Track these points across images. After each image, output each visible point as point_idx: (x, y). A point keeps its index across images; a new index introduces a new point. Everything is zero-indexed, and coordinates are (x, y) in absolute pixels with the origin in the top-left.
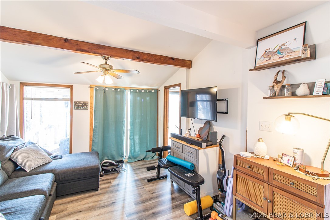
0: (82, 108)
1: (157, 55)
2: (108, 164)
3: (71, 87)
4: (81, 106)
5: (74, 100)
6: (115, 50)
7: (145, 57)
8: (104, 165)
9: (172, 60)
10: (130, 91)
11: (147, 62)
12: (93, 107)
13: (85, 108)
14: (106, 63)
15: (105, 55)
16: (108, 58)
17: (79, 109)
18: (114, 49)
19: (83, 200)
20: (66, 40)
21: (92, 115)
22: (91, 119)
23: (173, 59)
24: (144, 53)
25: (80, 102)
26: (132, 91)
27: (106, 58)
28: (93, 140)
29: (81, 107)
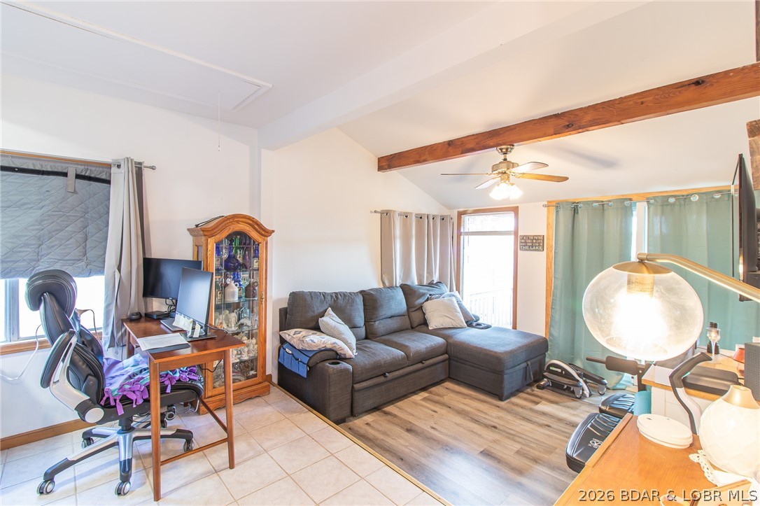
0: (532, 247)
1: (626, 97)
2: (560, 370)
3: (515, 210)
4: (531, 243)
5: (520, 233)
6: (517, 129)
7: (588, 118)
8: (551, 368)
9: (693, 87)
10: (648, 202)
11: (603, 126)
12: (552, 247)
13: (537, 248)
14: (505, 160)
15: (501, 145)
16: (507, 149)
17: (526, 250)
18: (515, 128)
19: (470, 399)
20: (450, 143)
21: (551, 263)
22: (548, 269)
23: (698, 82)
24: (585, 108)
25: (528, 237)
26: (652, 201)
27: (504, 150)
28: (552, 316)
29: (529, 246)
